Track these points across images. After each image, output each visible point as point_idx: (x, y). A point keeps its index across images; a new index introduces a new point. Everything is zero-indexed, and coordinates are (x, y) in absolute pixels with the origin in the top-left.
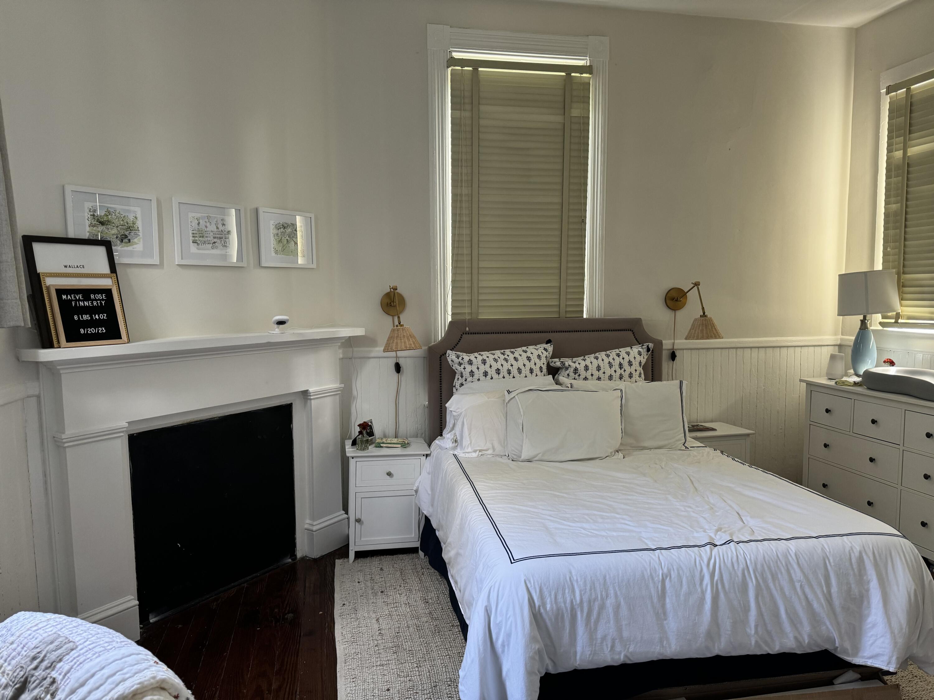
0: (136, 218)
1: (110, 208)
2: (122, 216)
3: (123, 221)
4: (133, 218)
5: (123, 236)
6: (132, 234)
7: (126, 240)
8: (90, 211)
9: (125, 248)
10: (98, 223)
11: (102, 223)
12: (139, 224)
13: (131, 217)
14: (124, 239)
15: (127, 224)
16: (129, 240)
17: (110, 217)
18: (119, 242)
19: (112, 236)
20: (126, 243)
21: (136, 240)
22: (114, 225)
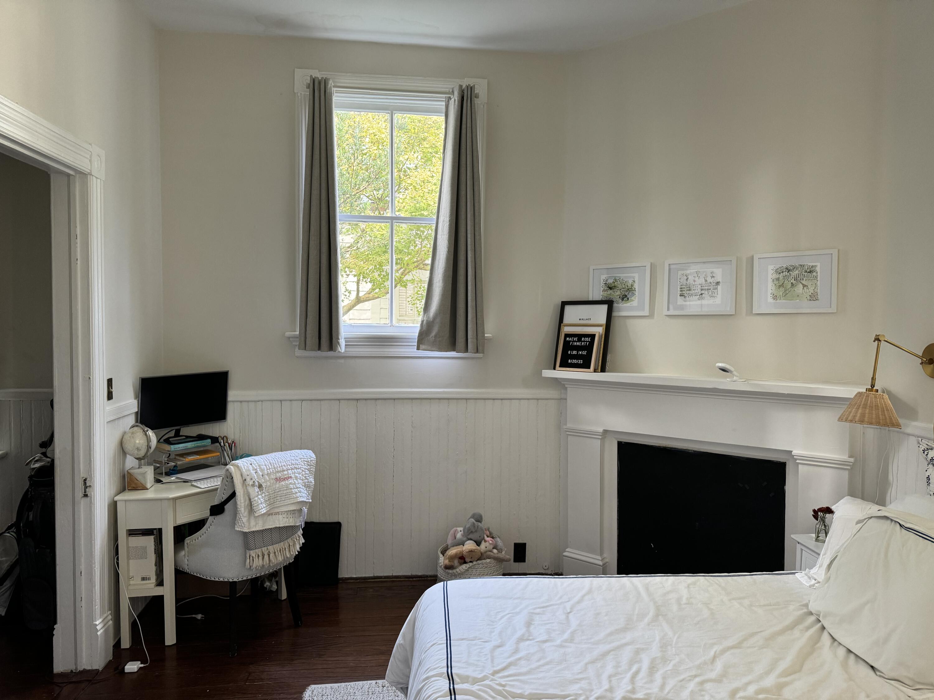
0: (634, 281)
1: (617, 277)
2: (624, 282)
3: (625, 285)
4: (632, 282)
5: (624, 296)
6: (630, 294)
7: (626, 299)
8: (604, 281)
9: (625, 305)
10: (608, 289)
11: (610, 288)
12: (636, 286)
13: (630, 282)
14: (624, 298)
15: (627, 287)
16: (628, 298)
17: (616, 283)
18: (621, 300)
19: (616, 297)
20: (626, 301)
21: (633, 298)
22: (618, 288)
